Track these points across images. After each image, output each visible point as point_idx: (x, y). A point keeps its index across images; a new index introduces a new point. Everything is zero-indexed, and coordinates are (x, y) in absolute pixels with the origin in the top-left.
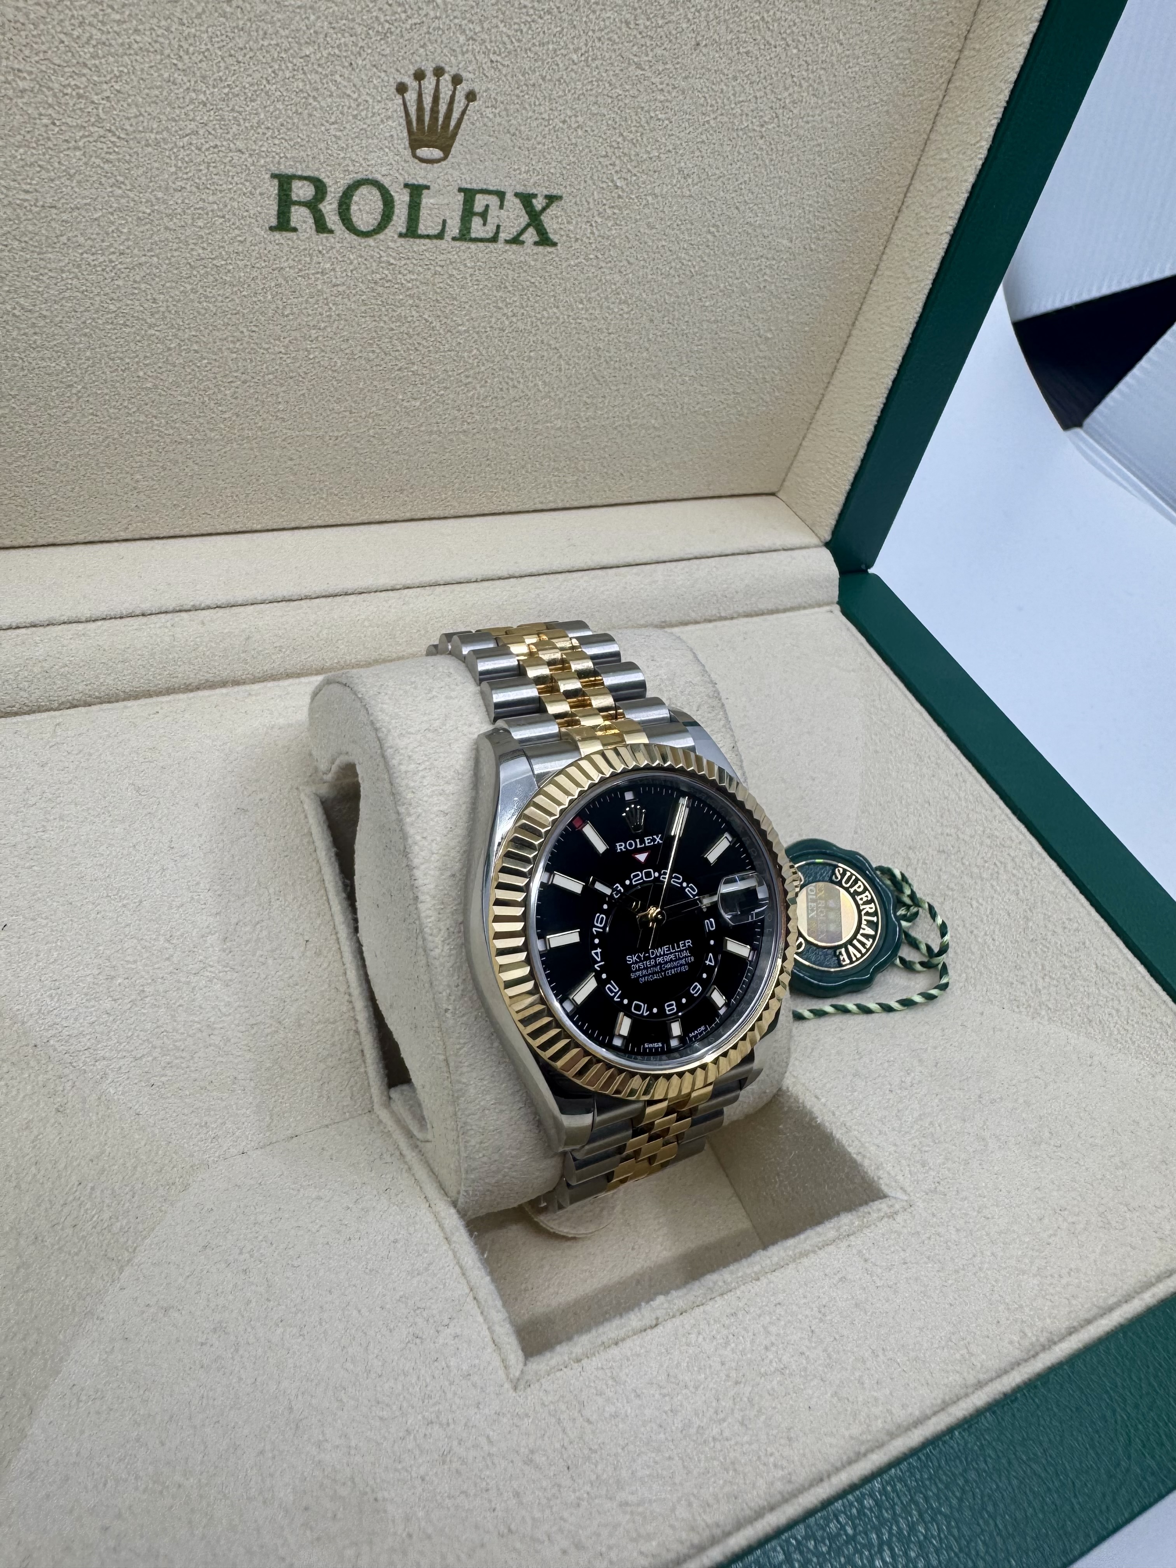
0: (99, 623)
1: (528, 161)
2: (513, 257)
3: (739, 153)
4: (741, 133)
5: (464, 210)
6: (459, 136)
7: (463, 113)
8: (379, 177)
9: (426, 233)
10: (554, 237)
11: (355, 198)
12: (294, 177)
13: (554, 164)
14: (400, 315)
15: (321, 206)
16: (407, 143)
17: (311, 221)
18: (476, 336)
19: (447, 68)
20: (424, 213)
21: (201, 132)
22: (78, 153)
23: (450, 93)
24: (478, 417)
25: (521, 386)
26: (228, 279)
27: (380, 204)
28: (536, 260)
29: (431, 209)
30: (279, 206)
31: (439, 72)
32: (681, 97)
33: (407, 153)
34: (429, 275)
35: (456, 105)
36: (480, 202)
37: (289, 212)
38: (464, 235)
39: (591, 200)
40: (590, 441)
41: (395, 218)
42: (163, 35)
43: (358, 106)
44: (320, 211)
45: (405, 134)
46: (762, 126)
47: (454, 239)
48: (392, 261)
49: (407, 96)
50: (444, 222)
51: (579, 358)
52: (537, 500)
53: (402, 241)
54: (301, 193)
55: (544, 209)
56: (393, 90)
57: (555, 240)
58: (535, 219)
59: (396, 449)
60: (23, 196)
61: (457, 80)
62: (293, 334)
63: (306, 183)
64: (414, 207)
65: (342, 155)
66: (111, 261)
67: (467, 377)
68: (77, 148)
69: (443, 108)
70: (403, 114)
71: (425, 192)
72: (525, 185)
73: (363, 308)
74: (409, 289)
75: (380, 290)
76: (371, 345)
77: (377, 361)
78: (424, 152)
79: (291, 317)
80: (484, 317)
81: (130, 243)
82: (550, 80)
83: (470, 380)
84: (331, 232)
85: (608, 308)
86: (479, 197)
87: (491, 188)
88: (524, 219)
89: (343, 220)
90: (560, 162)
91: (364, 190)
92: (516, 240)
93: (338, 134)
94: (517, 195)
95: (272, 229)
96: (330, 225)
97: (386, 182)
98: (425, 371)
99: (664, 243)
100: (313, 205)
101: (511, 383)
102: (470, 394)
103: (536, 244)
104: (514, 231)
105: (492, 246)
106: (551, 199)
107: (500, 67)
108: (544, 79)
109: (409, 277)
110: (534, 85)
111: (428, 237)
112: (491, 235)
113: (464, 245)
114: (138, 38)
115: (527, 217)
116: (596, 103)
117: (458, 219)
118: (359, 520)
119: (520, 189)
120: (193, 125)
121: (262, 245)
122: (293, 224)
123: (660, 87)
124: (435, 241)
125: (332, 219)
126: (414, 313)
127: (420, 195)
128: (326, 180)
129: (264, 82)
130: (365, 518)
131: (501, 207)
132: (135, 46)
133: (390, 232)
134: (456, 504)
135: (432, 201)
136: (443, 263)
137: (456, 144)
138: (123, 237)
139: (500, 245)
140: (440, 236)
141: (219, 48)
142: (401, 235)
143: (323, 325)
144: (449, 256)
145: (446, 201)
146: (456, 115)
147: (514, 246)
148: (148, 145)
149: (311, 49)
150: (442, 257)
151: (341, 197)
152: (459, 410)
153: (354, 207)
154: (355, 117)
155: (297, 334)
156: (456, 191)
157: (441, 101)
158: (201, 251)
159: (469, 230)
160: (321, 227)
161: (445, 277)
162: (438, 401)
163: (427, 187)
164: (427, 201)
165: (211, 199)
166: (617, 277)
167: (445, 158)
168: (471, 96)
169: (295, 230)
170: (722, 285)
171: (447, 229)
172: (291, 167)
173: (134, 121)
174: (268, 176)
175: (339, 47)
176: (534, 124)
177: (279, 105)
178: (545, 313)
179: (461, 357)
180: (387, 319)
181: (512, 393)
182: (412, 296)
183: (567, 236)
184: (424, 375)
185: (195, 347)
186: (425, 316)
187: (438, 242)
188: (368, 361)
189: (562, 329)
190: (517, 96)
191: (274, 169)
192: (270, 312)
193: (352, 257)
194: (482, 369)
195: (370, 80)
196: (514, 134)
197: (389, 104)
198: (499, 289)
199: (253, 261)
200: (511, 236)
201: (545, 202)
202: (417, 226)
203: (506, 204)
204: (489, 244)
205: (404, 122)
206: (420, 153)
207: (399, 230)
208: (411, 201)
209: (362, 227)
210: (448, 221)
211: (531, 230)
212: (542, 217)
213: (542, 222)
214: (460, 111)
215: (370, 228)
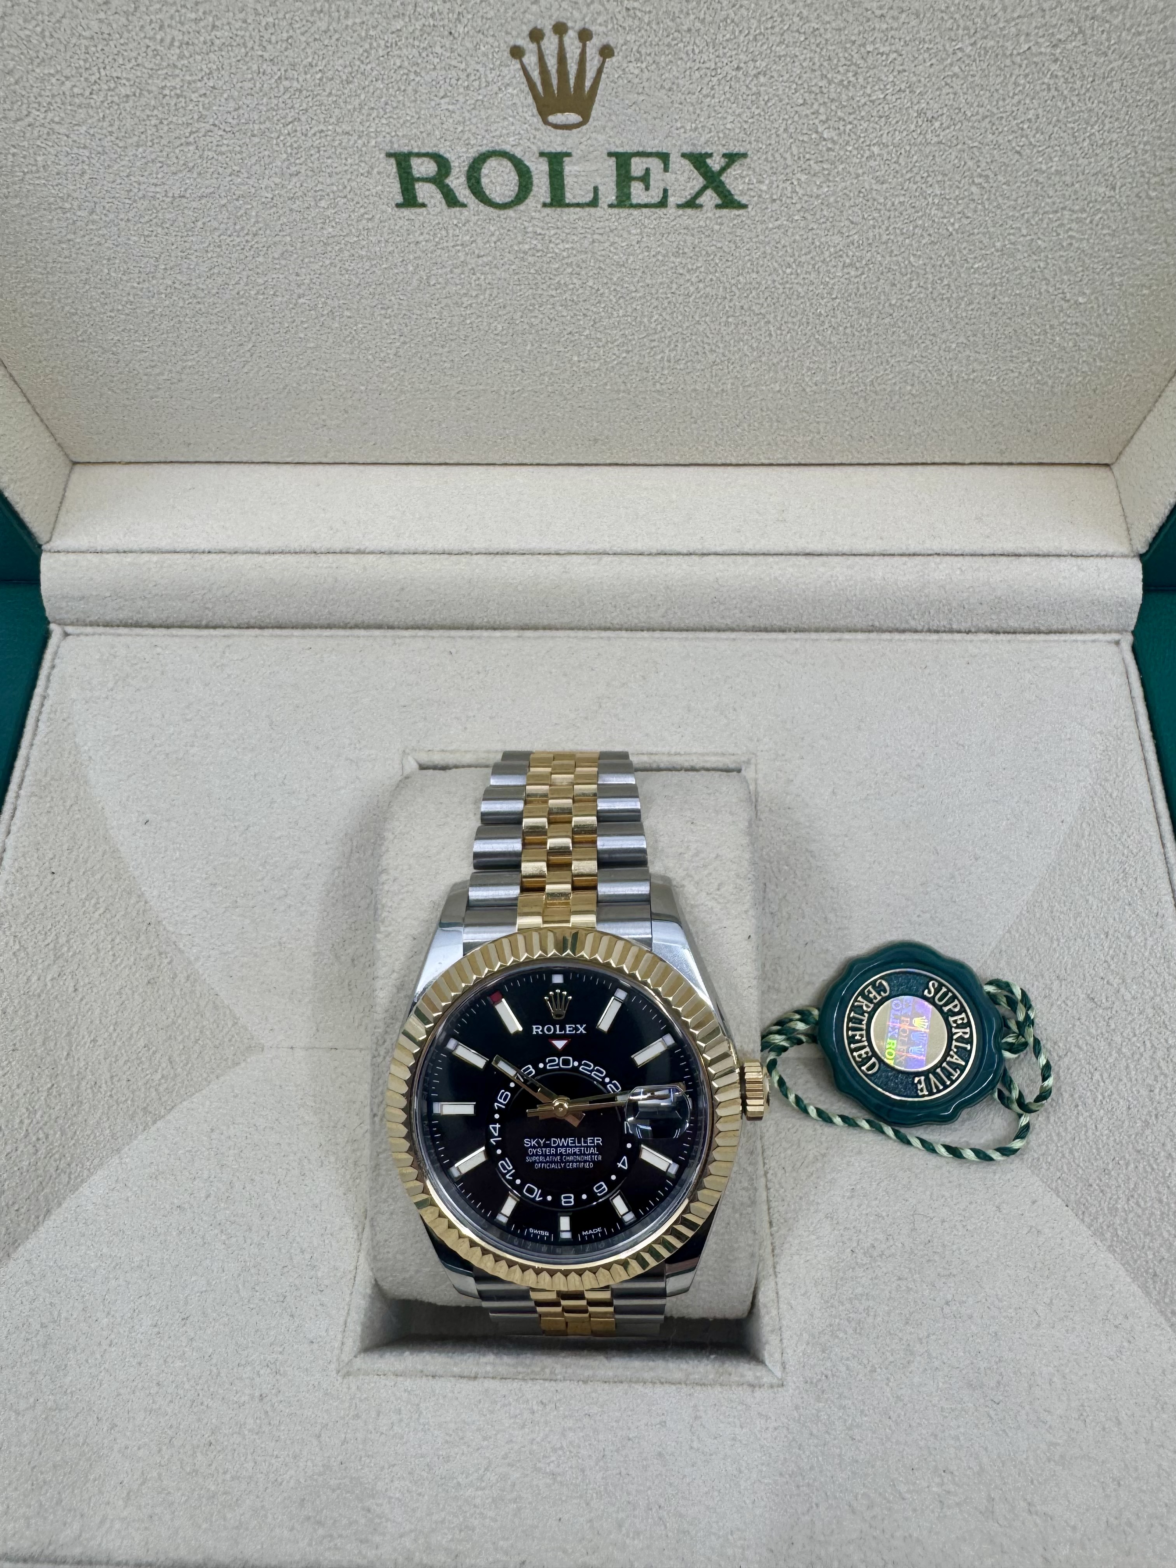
0: (276, 557)
1: (694, 117)
2: (690, 222)
3: (1016, 84)
4: (1018, 59)
5: (618, 175)
6: (598, 98)
7: (600, 71)
8: (507, 148)
9: (575, 201)
10: (742, 199)
11: (485, 171)
12: (410, 154)
13: (730, 118)
14: (558, 282)
15: (447, 181)
16: (535, 111)
17: (439, 196)
18: (656, 303)
19: (570, 24)
20: (569, 181)
21: (303, 118)
22: (192, 148)
23: (579, 51)
24: (672, 379)
25: (721, 350)
26: (364, 253)
27: (514, 176)
28: (721, 224)
29: (576, 176)
30: (401, 184)
31: (560, 29)
32: (914, 23)
33: (537, 120)
34: (586, 243)
35: (588, 65)
36: (637, 167)
37: (414, 189)
38: (623, 200)
39: (788, 155)
40: (822, 404)
41: (535, 189)
42: (241, 29)
43: (468, 76)
44: (448, 185)
45: (531, 100)
46: (1055, 46)
47: (611, 206)
48: (539, 231)
49: (525, 60)
50: (596, 189)
51: (793, 323)
53: (548, 210)
54: (422, 169)
55: (723, 169)
56: (507, 54)
57: (744, 202)
58: (713, 180)
59: (581, 404)
60: (153, 189)
61: (585, 35)
62: (444, 302)
63: (426, 159)
64: (556, 176)
65: (460, 129)
66: (247, 241)
67: (653, 341)
68: (188, 144)
69: (572, 68)
70: (524, 80)
71: (566, 159)
72: (694, 145)
73: (515, 277)
74: (564, 258)
75: (531, 259)
76: (531, 311)
77: (542, 325)
78: (558, 118)
79: (438, 286)
80: (662, 284)
81: (261, 225)
82: (711, 23)
83: (655, 344)
84: (464, 205)
85: (828, 271)
86: (634, 161)
87: (649, 150)
88: (699, 182)
89: (474, 194)
90: (739, 115)
91: (492, 163)
92: (691, 204)
93: (451, 107)
94: (684, 155)
95: (398, 206)
96: (462, 199)
97: (518, 152)
98: (599, 335)
99: (902, 199)
100: (439, 180)
101: (708, 348)
102: (658, 357)
103: (718, 206)
104: (687, 195)
105: (660, 212)
106: (732, 158)
107: (639, 14)
108: (703, 21)
109: (561, 246)
110: (689, 30)
111: (578, 205)
112: (656, 200)
113: (624, 212)
114: (219, 34)
115: (701, 179)
116: (781, 43)
117: (612, 185)
119: (687, 149)
120: (292, 114)
121: (392, 221)
122: (420, 201)
123: (878, 13)
124: (587, 209)
125: (463, 193)
126: (575, 281)
127: (561, 163)
128: (447, 155)
129: (358, 63)
131: (666, 169)
132: (217, 42)
133: (531, 203)
134: (663, 454)
135: (576, 168)
136: (601, 231)
137: (596, 106)
138: (253, 220)
139: (671, 211)
140: (594, 203)
141: (303, 34)
142: (545, 205)
143: (473, 293)
144: (607, 223)
145: (594, 168)
146: (590, 75)
147: (689, 211)
148: (253, 136)
149: (402, 23)
150: (599, 225)
151: (468, 171)
152: (648, 372)
153: (484, 181)
154: (467, 88)
155: (448, 302)
156: (605, 156)
157: (569, 61)
158: (331, 230)
159: (628, 196)
160: (451, 200)
161: (607, 244)
162: (620, 363)
163: (569, 155)
164: (569, 168)
165: (329, 181)
166: (837, 239)
167: (585, 121)
168: (606, 52)
169: (423, 205)
170: (998, 244)
171: (600, 196)
172: (406, 145)
173: (235, 114)
174: (383, 155)
175: (432, 16)
176: (697, 75)
177: (380, 85)
178: (741, 278)
179: (641, 322)
180: (544, 286)
181: (712, 357)
182: (569, 265)
183: (760, 196)
184: (600, 340)
185: (347, 313)
186: (590, 283)
187: (592, 210)
188: (532, 325)
189: (767, 294)
190: (669, 45)
191: (388, 149)
192: (415, 283)
193: (492, 229)
194: (669, 333)
195: (476, 47)
196: (670, 90)
197: (505, 71)
198: (676, 255)
199: (386, 236)
200: (684, 200)
201: (723, 161)
202: (563, 195)
203: (671, 166)
204: (657, 210)
205: (527, 89)
206: (552, 119)
207: (542, 200)
208: (551, 170)
209: (498, 200)
210: (600, 188)
211: (709, 192)
212: (723, 178)
213: (722, 183)
214: (595, 69)
215: (508, 200)
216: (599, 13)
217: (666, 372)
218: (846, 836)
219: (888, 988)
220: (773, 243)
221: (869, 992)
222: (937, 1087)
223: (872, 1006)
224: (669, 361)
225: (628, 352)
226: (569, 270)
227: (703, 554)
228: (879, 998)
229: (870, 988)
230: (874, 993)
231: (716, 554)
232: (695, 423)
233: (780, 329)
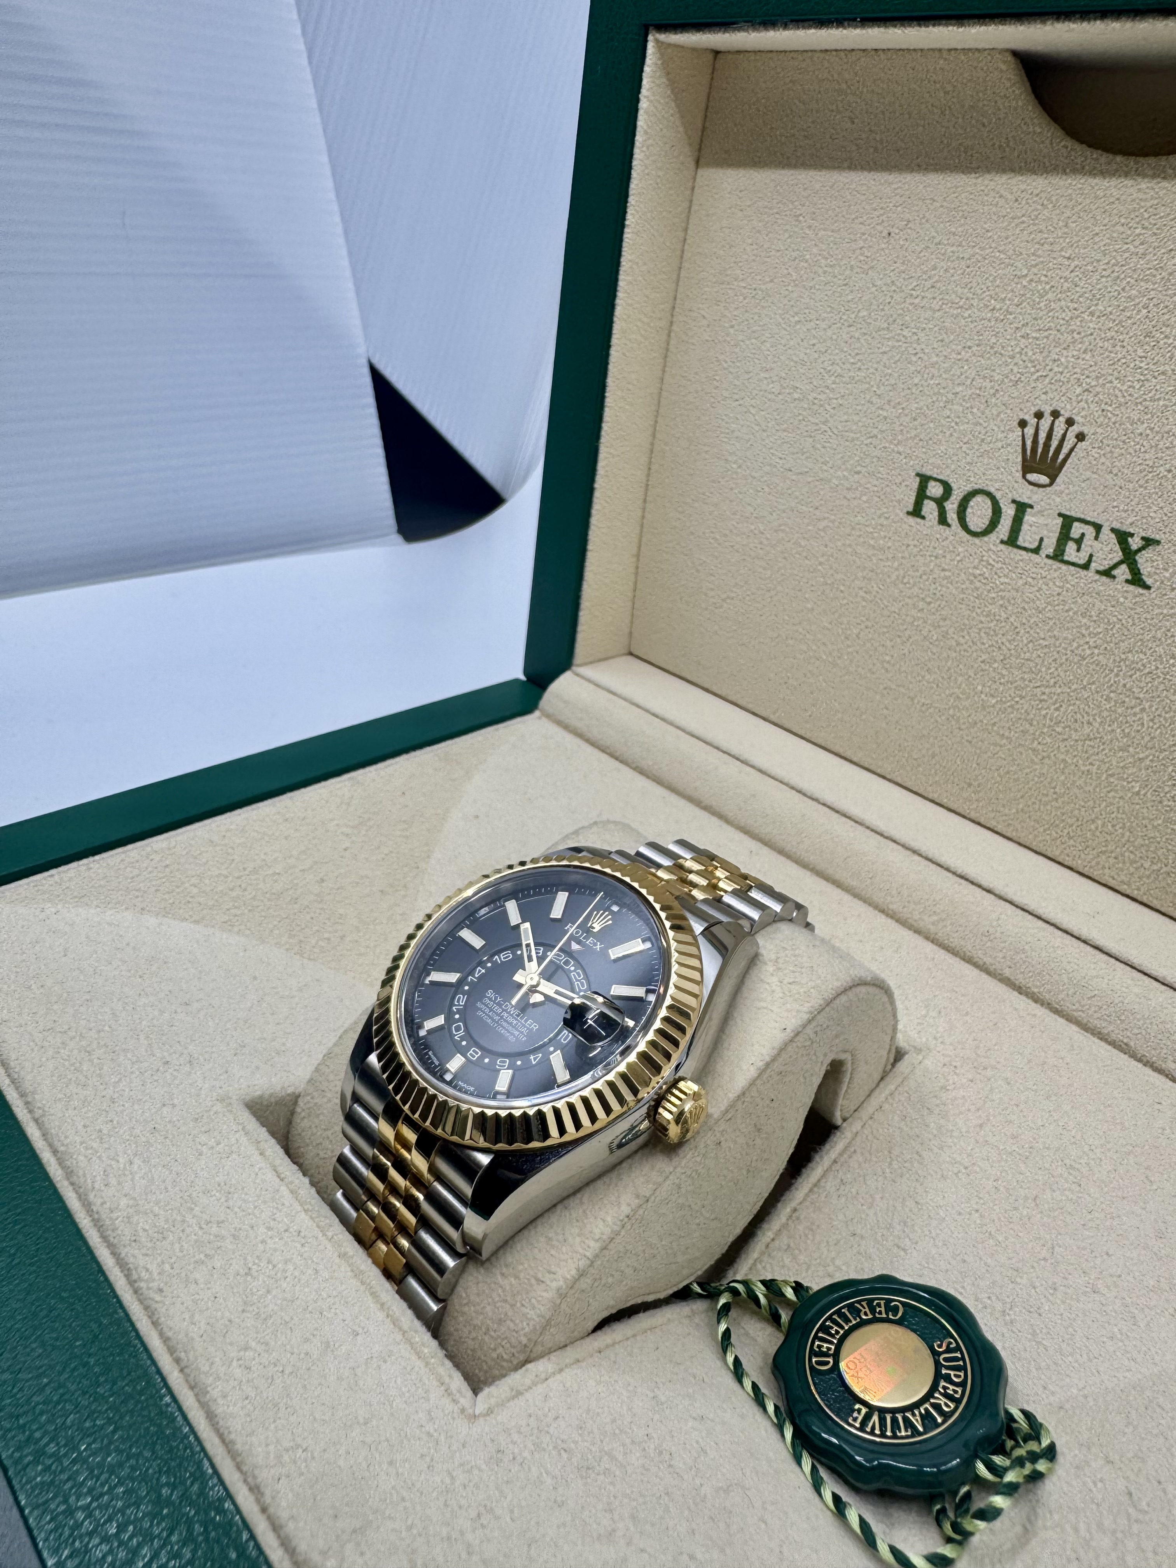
1: (1128, 500)
2: (1102, 588)
5: (1061, 533)
6: (1065, 469)
7: (1072, 450)
8: (992, 490)
9: (1023, 545)
10: (1149, 581)
11: (972, 503)
12: (931, 478)
13: (1154, 509)
14: (990, 612)
15: (945, 504)
16: (1020, 467)
17: (936, 514)
18: (1057, 656)
19: (1062, 412)
20: (1025, 527)
21: (879, 436)
23: (1063, 432)
24: (1049, 740)
25: (1097, 725)
26: (872, 543)
27: (989, 512)
28: (1126, 598)
29: (1031, 526)
30: (916, 497)
31: (1055, 414)
33: (1019, 475)
34: (1021, 582)
35: (1065, 443)
36: (1077, 530)
37: (923, 503)
38: (1058, 555)
41: (1000, 526)
43: (986, 432)
44: (945, 507)
45: (1020, 459)
47: (1048, 557)
48: (991, 561)
49: (1026, 430)
50: (1041, 540)
51: (1165, 719)
52: (1107, 871)
53: (1002, 547)
54: (933, 491)
55: (1139, 550)
56: (1016, 423)
57: (1149, 583)
58: (1129, 557)
59: (970, 738)
61: (1070, 422)
62: (907, 600)
63: (939, 484)
64: (1018, 521)
65: (968, 468)
67: (1044, 693)
68: (810, 437)
69: (1054, 443)
70: (1020, 443)
71: (1029, 510)
72: (1122, 523)
73: (962, 596)
74: (1001, 590)
75: (978, 584)
76: (962, 630)
77: (965, 647)
78: (1033, 477)
79: (908, 586)
80: (1065, 638)
81: (823, 503)
83: (1045, 697)
84: (949, 526)
86: (1076, 524)
87: (1089, 519)
88: (1118, 556)
89: (959, 518)
91: (979, 498)
92: (1107, 573)
93: (968, 451)
94: (1113, 530)
95: (908, 513)
96: (949, 521)
97: (998, 495)
98: (1004, 672)
100: (940, 503)
101: (1086, 718)
102: (1044, 712)
103: (1127, 581)
104: (1106, 565)
105: (1083, 573)
106: (1149, 542)
107: (1110, 415)
108: (1152, 429)
109: (1002, 580)
110: (1141, 434)
111: (1025, 549)
112: (1082, 562)
113: (1056, 564)
115: (1120, 554)
117: (1054, 541)
118: (930, 796)
120: (876, 431)
121: (899, 523)
122: (923, 513)
124: (1030, 554)
125: (952, 516)
126: (1002, 614)
127: (1024, 512)
128: (953, 485)
130: (935, 796)
131: (1096, 538)
133: (993, 537)
134: (1019, 827)
135: (1033, 519)
136: (1034, 576)
137: (1061, 475)
138: (820, 498)
139: (1091, 574)
140: (1036, 551)
142: (1002, 542)
143: (928, 600)
144: (1041, 570)
145: (1046, 522)
146: (1065, 451)
147: (1104, 578)
148: (848, 441)
150: (1034, 570)
151: (961, 500)
152: (1031, 725)
153: (969, 510)
154: (983, 440)
155: (909, 601)
156: (1056, 515)
157: (1054, 437)
159: (1063, 552)
160: (943, 520)
161: (1035, 589)
162: (1012, 706)
163: (1031, 507)
164: (1029, 518)
167: (1051, 484)
168: (1081, 437)
169: (923, 518)
171: (1043, 547)
172: (930, 470)
173: (844, 424)
174: (914, 474)
175: (980, 389)
176: (1138, 469)
177: (932, 425)
178: (1130, 655)
179: (1040, 671)
180: (979, 611)
181: (1087, 730)
182: (1002, 598)
183: (1162, 582)
184: (1003, 676)
185: (842, 588)
186: (1012, 619)
187: (1033, 556)
188: (958, 644)
189: (1149, 679)
190: (1124, 442)
191: (918, 470)
192: (894, 577)
193: (960, 549)
194: (1059, 691)
195: (998, 415)
196: (1116, 475)
197: (1011, 435)
198: (1084, 615)
199: (891, 534)
200: (1101, 568)
201: (1141, 543)
202: (1017, 538)
203: (1102, 536)
204: (1080, 570)
205: (1020, 450)
206: (1030, 477)
207: (1002, 536)
208: (1016, 515)
209: (972, 527)
210: (1045, 540)
211: (1124, 567)
212: (1137, 558)
213: (1135, 561)
214: (1069, 447)
215: (979, 530)
216: (1083, 409)
217: (1045, 730)
218: (966, 1168)
219: (900, 1314)
220: (1164, 629)
221: (879, 1305)
222: (873, 1428)
223: (870, 1316)
224: (1051, 720)
225: (1022, 697)
226: (1001, 602)
227: (1001, 898)
228: (884, 1316)
229: (882, 1302)
230: (883, 1309)
231: (1011, 903)
232: (1056, 800)
233: (1152, 720)
